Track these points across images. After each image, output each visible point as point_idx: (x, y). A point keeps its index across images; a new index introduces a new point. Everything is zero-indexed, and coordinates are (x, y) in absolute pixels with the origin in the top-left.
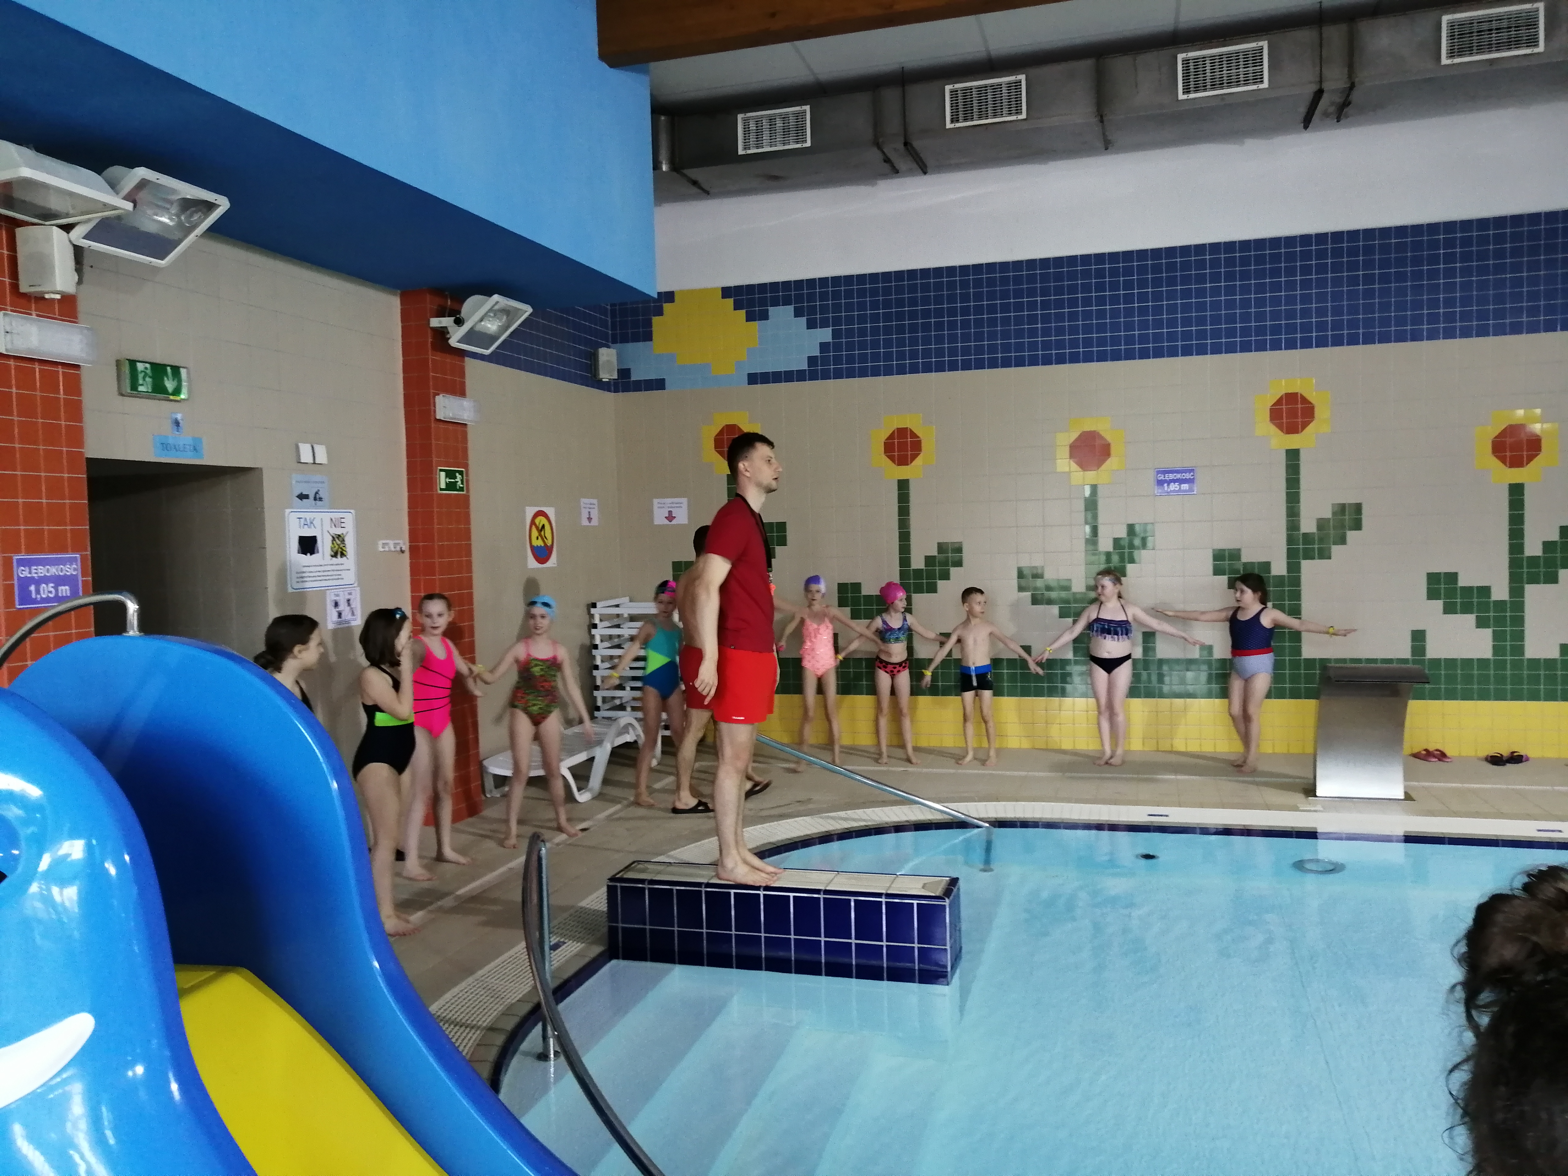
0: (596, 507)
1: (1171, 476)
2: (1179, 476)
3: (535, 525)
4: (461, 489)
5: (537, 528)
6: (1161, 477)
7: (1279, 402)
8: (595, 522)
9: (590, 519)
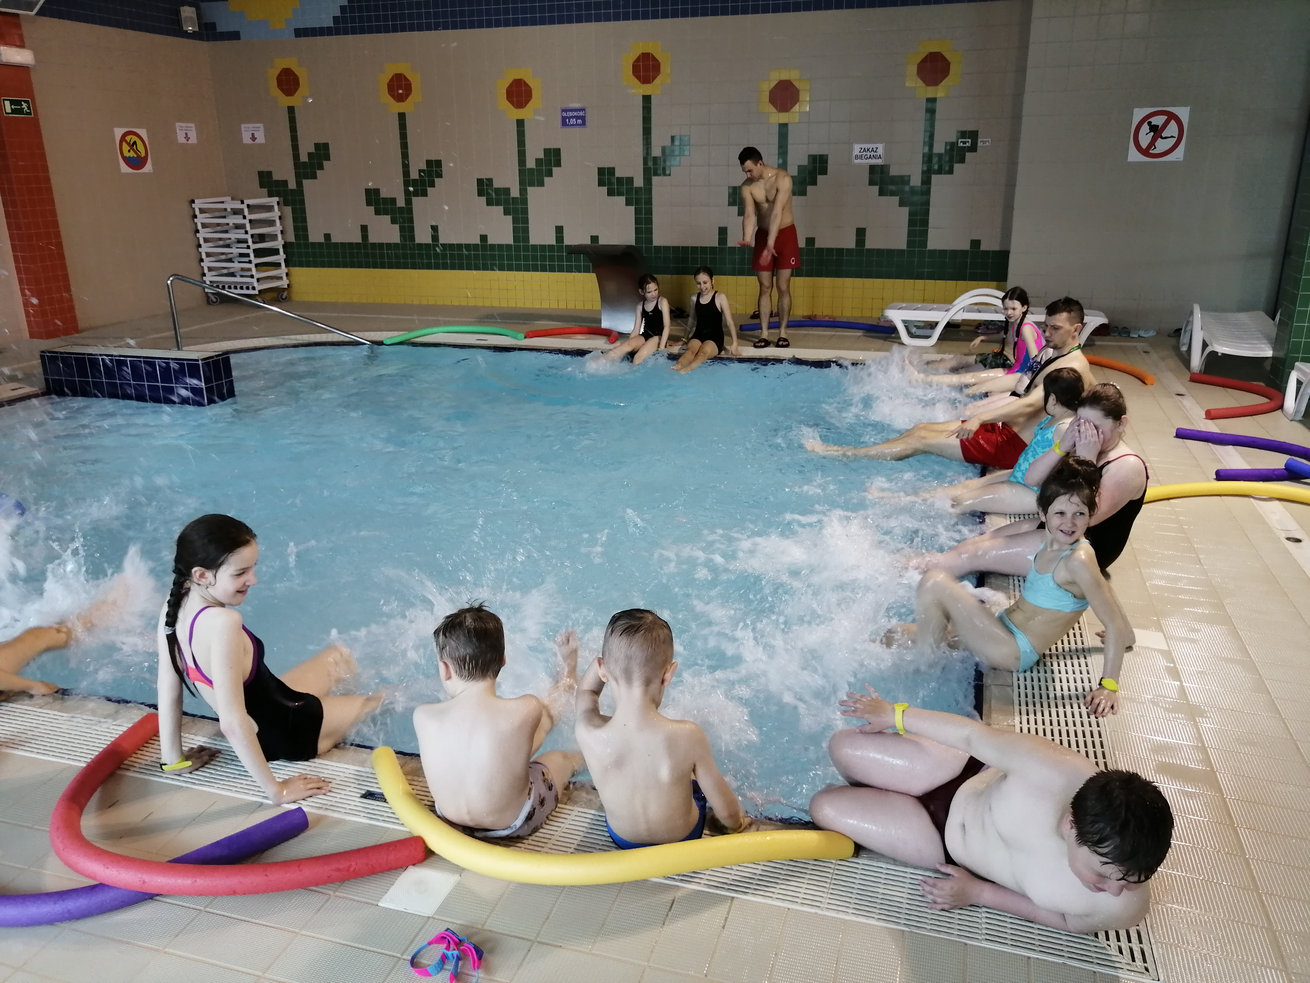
0: (194, 129)
1: (571, 114)
2: (575, 114)
3: (126, 142)
4: (30, 114)
5: (128, 144)
6: (564, 114)
7: (638, 60)
8: (193, 140)
9: (187, 138)
